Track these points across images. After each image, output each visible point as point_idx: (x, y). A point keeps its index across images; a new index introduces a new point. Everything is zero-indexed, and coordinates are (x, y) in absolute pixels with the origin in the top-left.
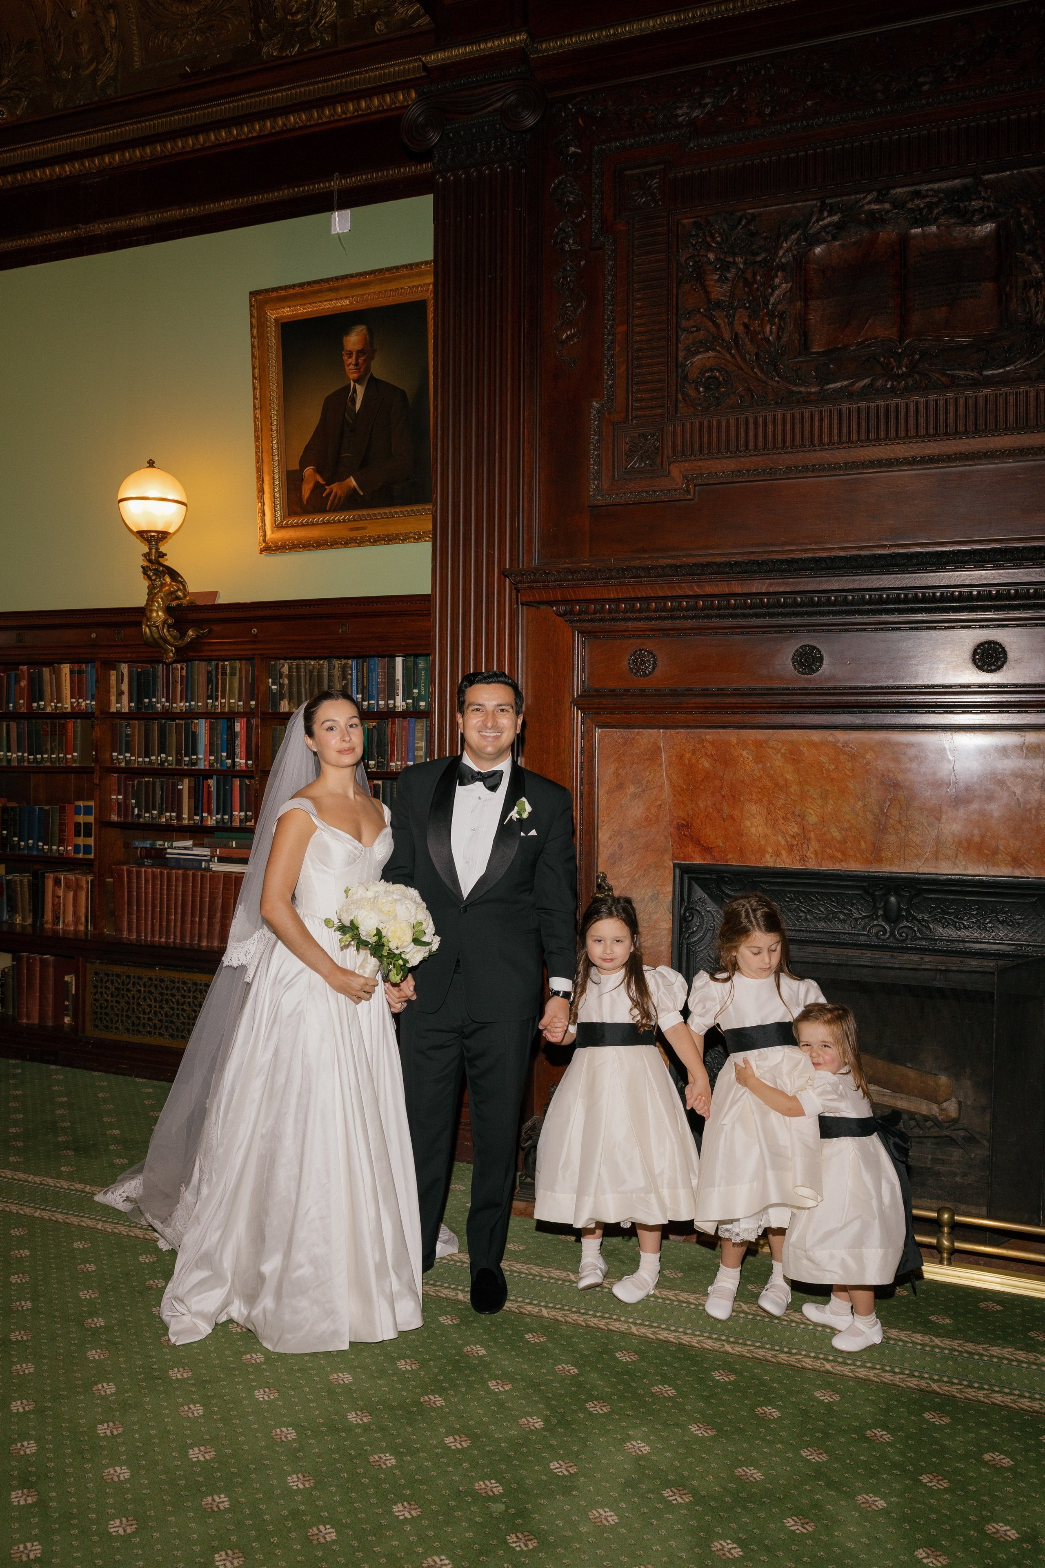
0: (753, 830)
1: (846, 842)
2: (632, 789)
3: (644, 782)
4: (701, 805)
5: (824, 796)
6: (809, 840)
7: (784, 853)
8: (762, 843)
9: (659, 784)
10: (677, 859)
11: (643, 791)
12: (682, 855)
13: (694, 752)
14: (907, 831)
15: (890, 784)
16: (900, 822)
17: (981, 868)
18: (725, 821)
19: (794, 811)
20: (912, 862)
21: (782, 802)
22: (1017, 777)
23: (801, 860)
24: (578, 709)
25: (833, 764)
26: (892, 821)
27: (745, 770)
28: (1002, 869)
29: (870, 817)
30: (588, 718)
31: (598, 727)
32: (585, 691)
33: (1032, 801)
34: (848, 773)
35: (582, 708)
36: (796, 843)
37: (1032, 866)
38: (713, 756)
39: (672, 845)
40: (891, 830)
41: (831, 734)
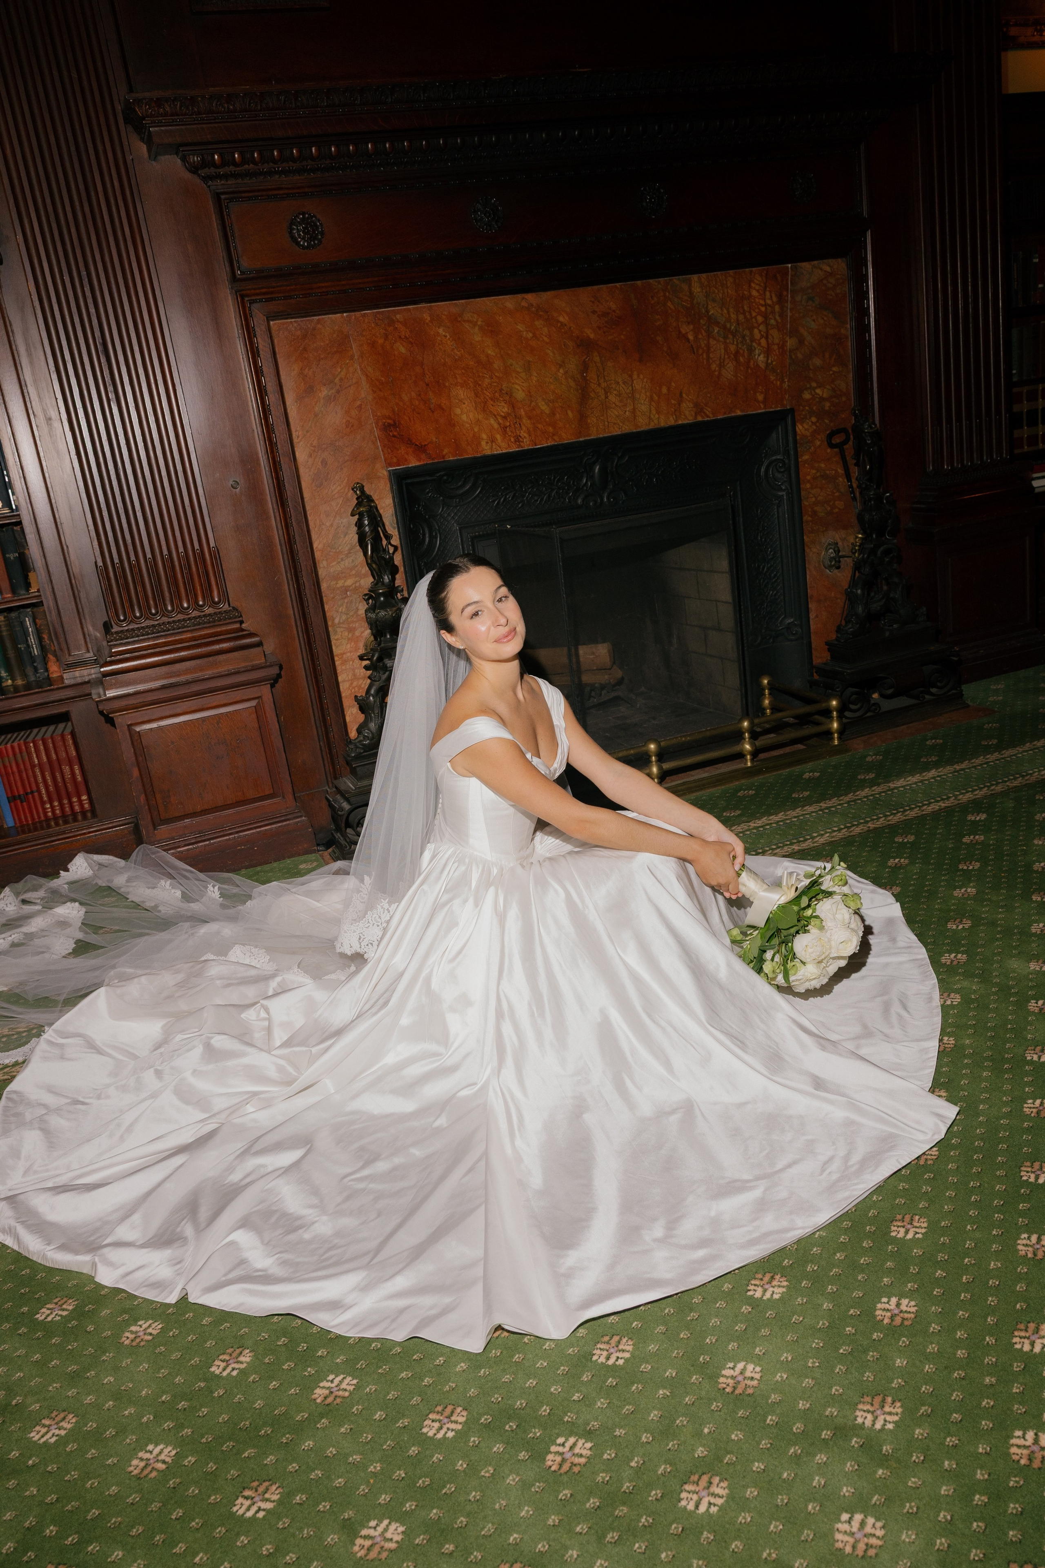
0: (464, 417)
1: (554, 414)
2: (324, 392)
3: (337, 380)
4: (405, 398)
5: (528, 368)
6: (520, 418)
7: (498, 437)
8: (476, 430)
9: (354, 381)
10: (390, 465)
11: (338, 392)
12: (395, 460)
13: (386, 337)
14: (606, 393)
15: (586, 345)
16: (599, 385)
17: (671, 419)
18: (433, 412)
19: (501, 390)
20: (615, 424)
21: (487, 381)
22: (689, 323)
23: (515, 441)
24: (242, 297)
25: (531, 332)
26: (592, 385)
27: (445, 351)
28: (688, 417)
29: (572, 384)
30: (255, 307)
31: (269, 319)
32: (242, 273)
33: (703, 345)
34: (546, 339)
35: (248, 296)
36: (508, 424)
37: (709, 410)
38: (407, 339)
39: (383, 451)
40: (592, 395)
41: (523, 298)
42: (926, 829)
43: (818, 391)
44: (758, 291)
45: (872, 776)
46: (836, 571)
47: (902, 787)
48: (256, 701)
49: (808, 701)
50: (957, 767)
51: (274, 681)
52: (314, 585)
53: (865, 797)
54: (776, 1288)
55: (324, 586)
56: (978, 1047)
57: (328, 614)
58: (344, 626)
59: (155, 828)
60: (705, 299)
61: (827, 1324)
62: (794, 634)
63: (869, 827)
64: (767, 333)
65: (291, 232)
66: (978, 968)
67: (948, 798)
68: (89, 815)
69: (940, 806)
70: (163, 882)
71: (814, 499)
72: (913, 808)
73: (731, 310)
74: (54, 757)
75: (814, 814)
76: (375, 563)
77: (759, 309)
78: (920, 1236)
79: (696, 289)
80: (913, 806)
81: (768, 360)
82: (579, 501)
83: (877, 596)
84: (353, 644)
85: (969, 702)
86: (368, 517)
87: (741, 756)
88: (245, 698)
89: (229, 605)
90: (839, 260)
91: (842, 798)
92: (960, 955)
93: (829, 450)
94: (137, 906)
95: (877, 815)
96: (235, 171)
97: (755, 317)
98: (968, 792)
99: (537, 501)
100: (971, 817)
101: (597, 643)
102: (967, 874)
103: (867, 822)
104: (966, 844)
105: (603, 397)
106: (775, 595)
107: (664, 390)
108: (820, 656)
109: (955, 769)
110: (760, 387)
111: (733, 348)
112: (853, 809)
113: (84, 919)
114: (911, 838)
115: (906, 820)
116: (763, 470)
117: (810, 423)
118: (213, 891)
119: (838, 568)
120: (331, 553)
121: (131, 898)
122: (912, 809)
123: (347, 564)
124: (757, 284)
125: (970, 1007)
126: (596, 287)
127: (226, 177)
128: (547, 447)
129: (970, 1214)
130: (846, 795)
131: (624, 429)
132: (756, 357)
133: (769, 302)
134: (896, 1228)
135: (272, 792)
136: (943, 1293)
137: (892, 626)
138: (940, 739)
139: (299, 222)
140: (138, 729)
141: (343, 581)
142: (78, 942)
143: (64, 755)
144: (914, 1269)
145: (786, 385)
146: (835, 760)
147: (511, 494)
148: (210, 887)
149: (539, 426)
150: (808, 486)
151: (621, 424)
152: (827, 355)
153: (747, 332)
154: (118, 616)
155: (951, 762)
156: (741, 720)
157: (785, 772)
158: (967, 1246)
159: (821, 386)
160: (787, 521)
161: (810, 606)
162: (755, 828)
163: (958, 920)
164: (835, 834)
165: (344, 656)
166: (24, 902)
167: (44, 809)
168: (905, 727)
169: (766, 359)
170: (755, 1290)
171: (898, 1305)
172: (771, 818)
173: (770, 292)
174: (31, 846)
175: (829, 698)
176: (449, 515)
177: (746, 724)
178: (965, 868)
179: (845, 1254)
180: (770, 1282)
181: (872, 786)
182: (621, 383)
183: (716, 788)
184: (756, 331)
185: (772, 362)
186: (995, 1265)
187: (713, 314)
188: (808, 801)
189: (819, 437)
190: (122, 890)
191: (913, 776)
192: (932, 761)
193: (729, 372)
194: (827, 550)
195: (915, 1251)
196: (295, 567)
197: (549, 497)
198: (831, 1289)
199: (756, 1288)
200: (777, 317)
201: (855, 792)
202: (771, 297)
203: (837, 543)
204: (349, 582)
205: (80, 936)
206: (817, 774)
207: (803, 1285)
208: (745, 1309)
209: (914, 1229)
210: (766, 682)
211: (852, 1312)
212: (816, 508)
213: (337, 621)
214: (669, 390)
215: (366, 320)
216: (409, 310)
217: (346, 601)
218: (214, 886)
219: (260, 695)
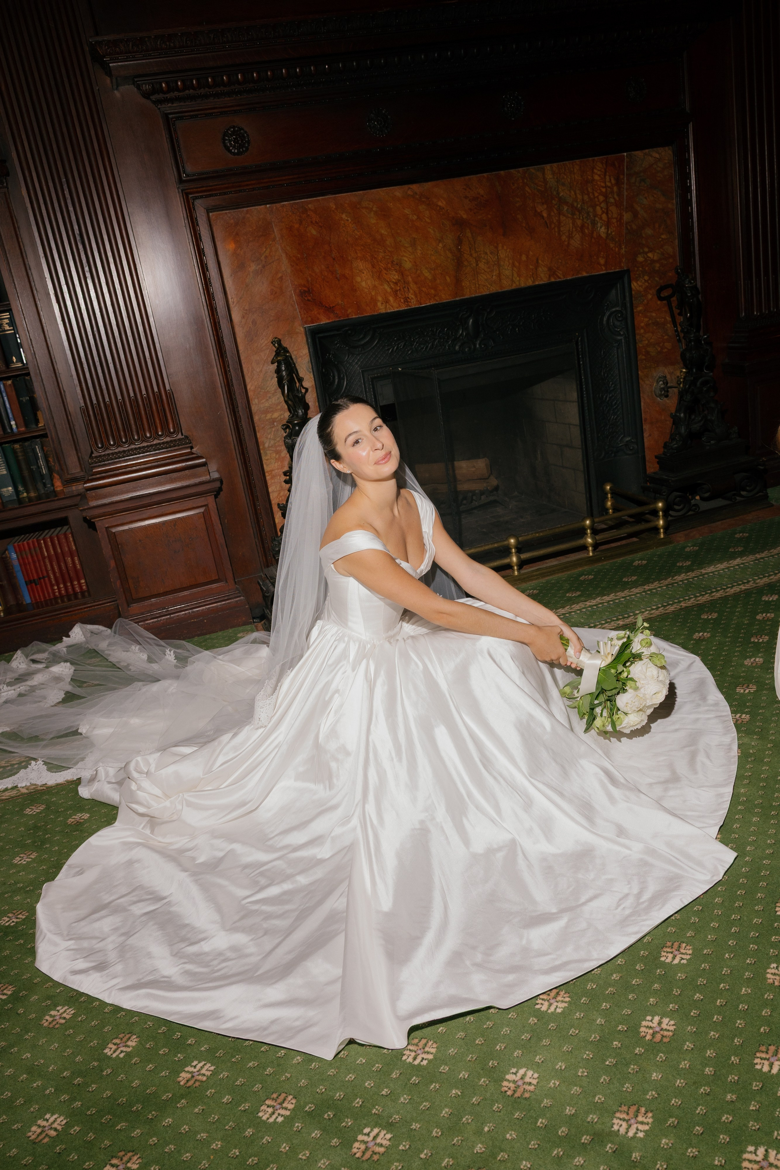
0: (363, 284)
1: (435, 280)
2: (253, 267)
3: (263, 258)
4: (317, 270)
5: (413, 244)
6: (408, 283)
7: (391, 299)
8: (373, 294)
9: (276, 257)
10: (306, 323)
11: (264, 267)
12: (309, 319)
13: (301, 223)
14: (477, 261)
15: (460, 224)
16: (471, 255)
17: (530, 280)
18: (339, 280)
19: (393, 261)
20: (484, 286)
21: (381, 255)
22: (543, 204)
23: (405, 302)
24: (187, 194)
25: (415, 214)
26: (465, 255)
27: (347, 232)
28: (543, 278)
29: (449, 255)
30: (198, 202)
31: (208, 211)
32: (187, 175)
33: (555, 221)
34: (428, 220)
35: (191, 193)
36: (398, 288)
37: (561, 272)
38: (317, 223)
39: (300, 312)
40: (466, 263)
41: (409, 188)
42: (728, 608)
43: (650, 255)
44: (599, 175)
45: (688, 563)
46: (665, 399)
47: (712, 573)
48: (204, 508)
49: (640, 503)
50: (758, 556)
51: (217, 493)
52: (248, 418)
53: (681, 581)
54: (560, 1003)
55: (256, 418)
56: (750, 796)
57: (259, 440)
58: (272, 449)
59: (128, 606)
60: (556, 183)
61: (598, 1038)
62: (631, 450)
63: (681, 606)
64: (607, 209)
65: (224, 143)
66: (758, 727)
67: (748, 582)
68: (86, 594)
69: (741, 589)
70: (133, 647)
71: (647, 342)
72: (719, 590)
73: (578, 192)
74: (59, 551)
75: (639, 595)
76: (291, 400)
77: (600, 190)
78: (684, 962)
79: (549, 176)
80: (719, 589)
81: (608, 231)
82: (457, 348)
83: (697, 418)
84: (279, 463)
85: (773, 502)
86: (285, 364)
87: (584, 548)
88: (194, 506)
89: (182, 435)
90: (667, 148)
91: (662, 582)
92: (744, 715)
93: (659, 302)
94: (114, 665)
95: (689, 596)
96: (179, 96)
97: (597, 197)
98: (765, 577)
99: (423, 348)
100: (765, 598)
101: (479, 458)
102: (757, 645)
103: (680, 602)
104: (759, 620)
105: (474, 265)
106: (616, 419)
107: (524, 258)
108: (652, 468)
109: (756, 557)
110: (602, 253)
111: (579, 222)
112: (670, 591)
113: (73, 676)
114: (715, 615)
115: (711, 600)
116: (605, 319)
117: (643, 281)
118: (170, 655)
119: (667, 396)
120: (261, 393)
121: (111, 659)
122: (717, 591)
123: (273, 401)
124: (599, 170)
125: (748, 761)
126: (467, 177)
127: (172, 100)
128: (430, 305)
129: (730, 943)
130: (666, 579)
131: (491, 289)
132: (599, 229)
133: (609, 184)
134: (665, 954)
135: (218, 578)
136: (699, 1015)
137: (710, 442)
138: (747, 533)
139: (230, 134)
140: (114, 530)
141: (271, 414)
142: (67, 693)
143: (67, 549)
144: (677, 991)
145: (623, 251)
146: (661, 550)
147: (402, 344)
148: (168, 651)
149: (424, 289)
150: (642, 331)
151: (489, 286)
152: (657, 226)
153: (591, 210)
154: (97, 445)
155: (753, 552)
156: (584, 519)
157: (619, 560)
158: (723, 973)
159: (651, 250)
160: (625, 360)
161: (644, 427)
162: (590, 606)
163: (746, 685)
164: (653, 611)
165: (273, 472)
166: (34, 661)
167: (53, 590)
168: (719, 523)
169: (606, 230)
170: (542, 1004)
171: (660, 1023)
172: (603, 598)
173: (610, 176)
174: (42, 618)
175: (656, 500)
176: (353, 361)
177: (588, 522)
178: (756, 641)
179: (620, 975)
180: (555, 998)
181: (688, 572)
182: (488, 253)
183: (563, 574)
184: (598, 208)
185: (611, 232)
186: (746, 991)
187: (563, 195)
188: (635, 584)
189: (651, 292)
190: (106, 652)
191: (721, 563)
192: (738, 551)
193: (576, 242)
194: (658, 382)
195: (679, 975)
196: (233, 405)
197: (433, 345)
198: (606, 1006)
199: (543, 1002)
200: (616, 196)
201: (673, 577)
202: (610, 180)
203: (666, 377)
204: (276, 415)
205: (69, 688)
206: (644, 562)
207: (582, 1001)
208: (532, 1020)
209: (681, 956)
210: (608, 487)
211: (620, 1027)
212: (648, 349)
213: (267, 445)
214: (527, 257)
215: (285, 209)
216: (318, 200)
217: (273, 430)
218: (170, 651)
219: (206, 503)
